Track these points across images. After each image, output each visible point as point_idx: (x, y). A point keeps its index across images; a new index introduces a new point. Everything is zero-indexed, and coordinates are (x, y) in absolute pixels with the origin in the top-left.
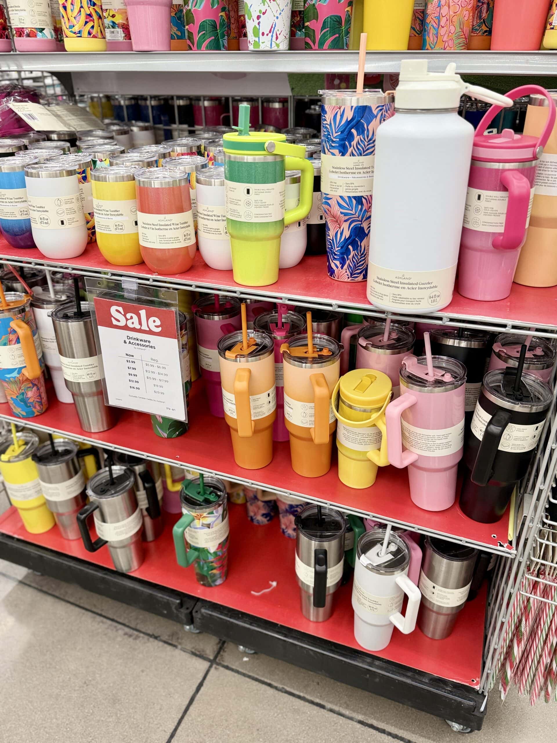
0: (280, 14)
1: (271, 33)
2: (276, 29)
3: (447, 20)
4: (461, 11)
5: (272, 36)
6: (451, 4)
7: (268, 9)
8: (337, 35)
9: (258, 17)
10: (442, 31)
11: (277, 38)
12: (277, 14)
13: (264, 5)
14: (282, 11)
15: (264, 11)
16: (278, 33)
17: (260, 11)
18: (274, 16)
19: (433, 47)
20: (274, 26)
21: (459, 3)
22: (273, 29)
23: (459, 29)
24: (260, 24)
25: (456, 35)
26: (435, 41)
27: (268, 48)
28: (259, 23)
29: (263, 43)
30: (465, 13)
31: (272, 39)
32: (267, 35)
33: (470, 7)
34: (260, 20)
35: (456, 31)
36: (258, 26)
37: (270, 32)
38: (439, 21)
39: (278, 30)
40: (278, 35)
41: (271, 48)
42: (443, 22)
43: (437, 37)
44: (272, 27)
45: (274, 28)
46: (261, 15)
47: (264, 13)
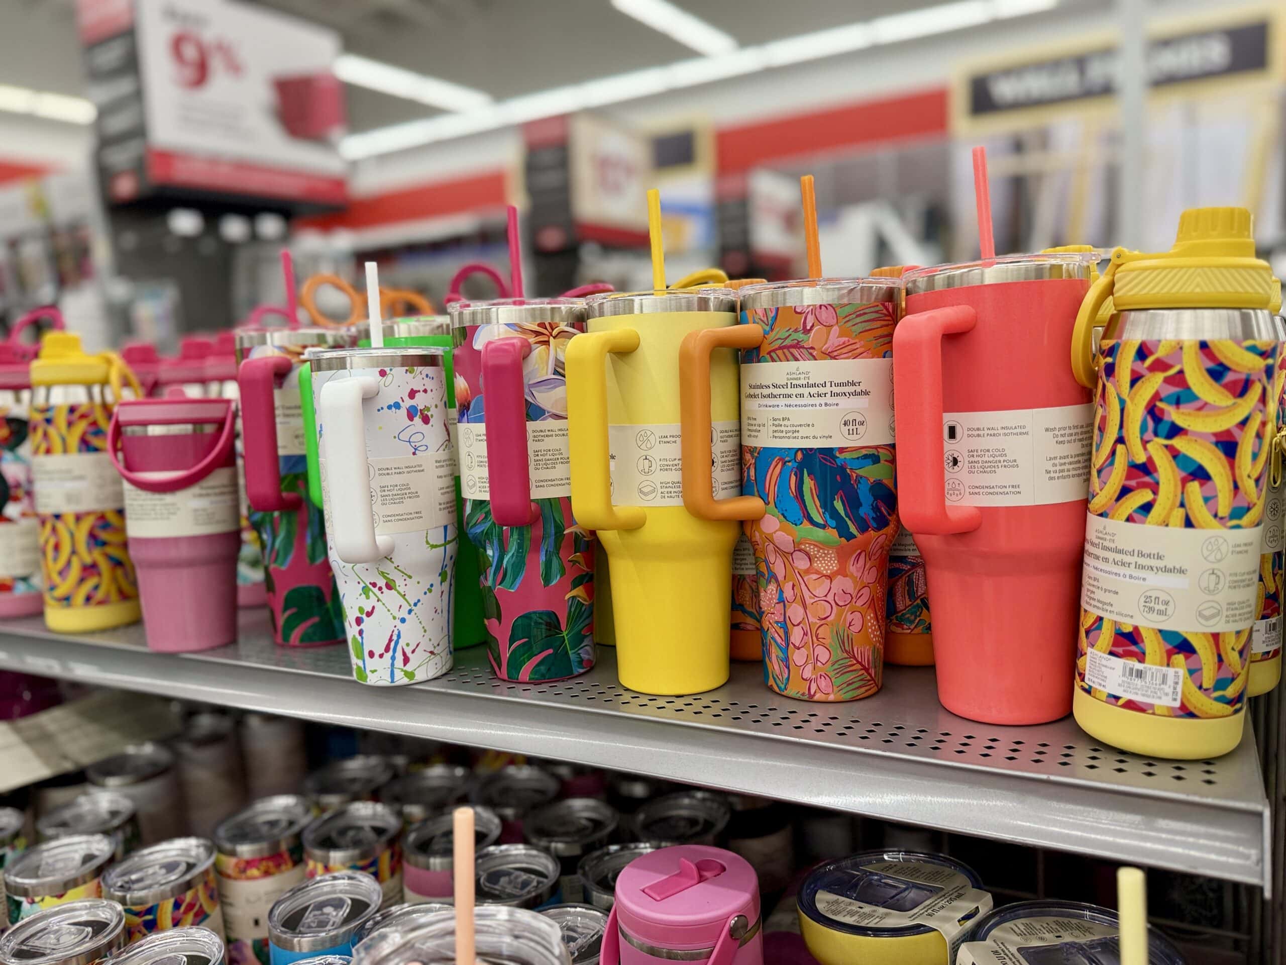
0: (410, 612)
1: (391, 653)
2: (402, 643)
3: (805, 634)
4: (839, 616)
5: (393, 658)
6: (809, 601)
7: (379, 606)
8: (551, 651)
9: (359, 621)
10: (798, 657)
11: (406, 660)
12: (403, 613)
13: (368, 597)
14: (415, 605)
15: (370, 610)
16: (408, 651)
17: (361, 610)
18: (394, 618)
19: (783, 687)
20: (395, 638)
21: (830, 598)
22: (392, 644)
23: (838, 654)
24: (364, 635)
25: (836, 666)
26: (786, 676)
27: (386, 682)
28: (361, 632)
29: (373, 672)
30: (849, 617)
31: (392, 665)
32: (381, 656)
33: (860, 603)
34: (362, 626)
35: (833, 659)
36: (359, 638)
37: (387, 649)
38: (787, 634)
39: (408, 645)
40: (409, 654)
41: (392, 681)
42: (796, 636)
43: (788, 668)
44: (390, 640)
45: (397, 643)
46: (364, 616)
47: (369, 614)
